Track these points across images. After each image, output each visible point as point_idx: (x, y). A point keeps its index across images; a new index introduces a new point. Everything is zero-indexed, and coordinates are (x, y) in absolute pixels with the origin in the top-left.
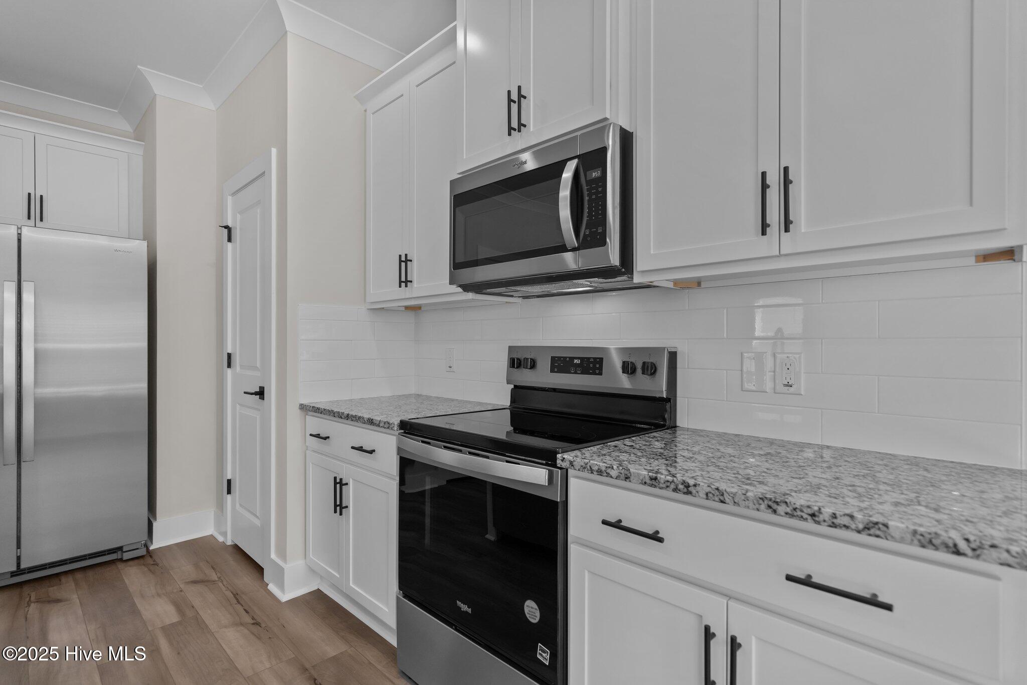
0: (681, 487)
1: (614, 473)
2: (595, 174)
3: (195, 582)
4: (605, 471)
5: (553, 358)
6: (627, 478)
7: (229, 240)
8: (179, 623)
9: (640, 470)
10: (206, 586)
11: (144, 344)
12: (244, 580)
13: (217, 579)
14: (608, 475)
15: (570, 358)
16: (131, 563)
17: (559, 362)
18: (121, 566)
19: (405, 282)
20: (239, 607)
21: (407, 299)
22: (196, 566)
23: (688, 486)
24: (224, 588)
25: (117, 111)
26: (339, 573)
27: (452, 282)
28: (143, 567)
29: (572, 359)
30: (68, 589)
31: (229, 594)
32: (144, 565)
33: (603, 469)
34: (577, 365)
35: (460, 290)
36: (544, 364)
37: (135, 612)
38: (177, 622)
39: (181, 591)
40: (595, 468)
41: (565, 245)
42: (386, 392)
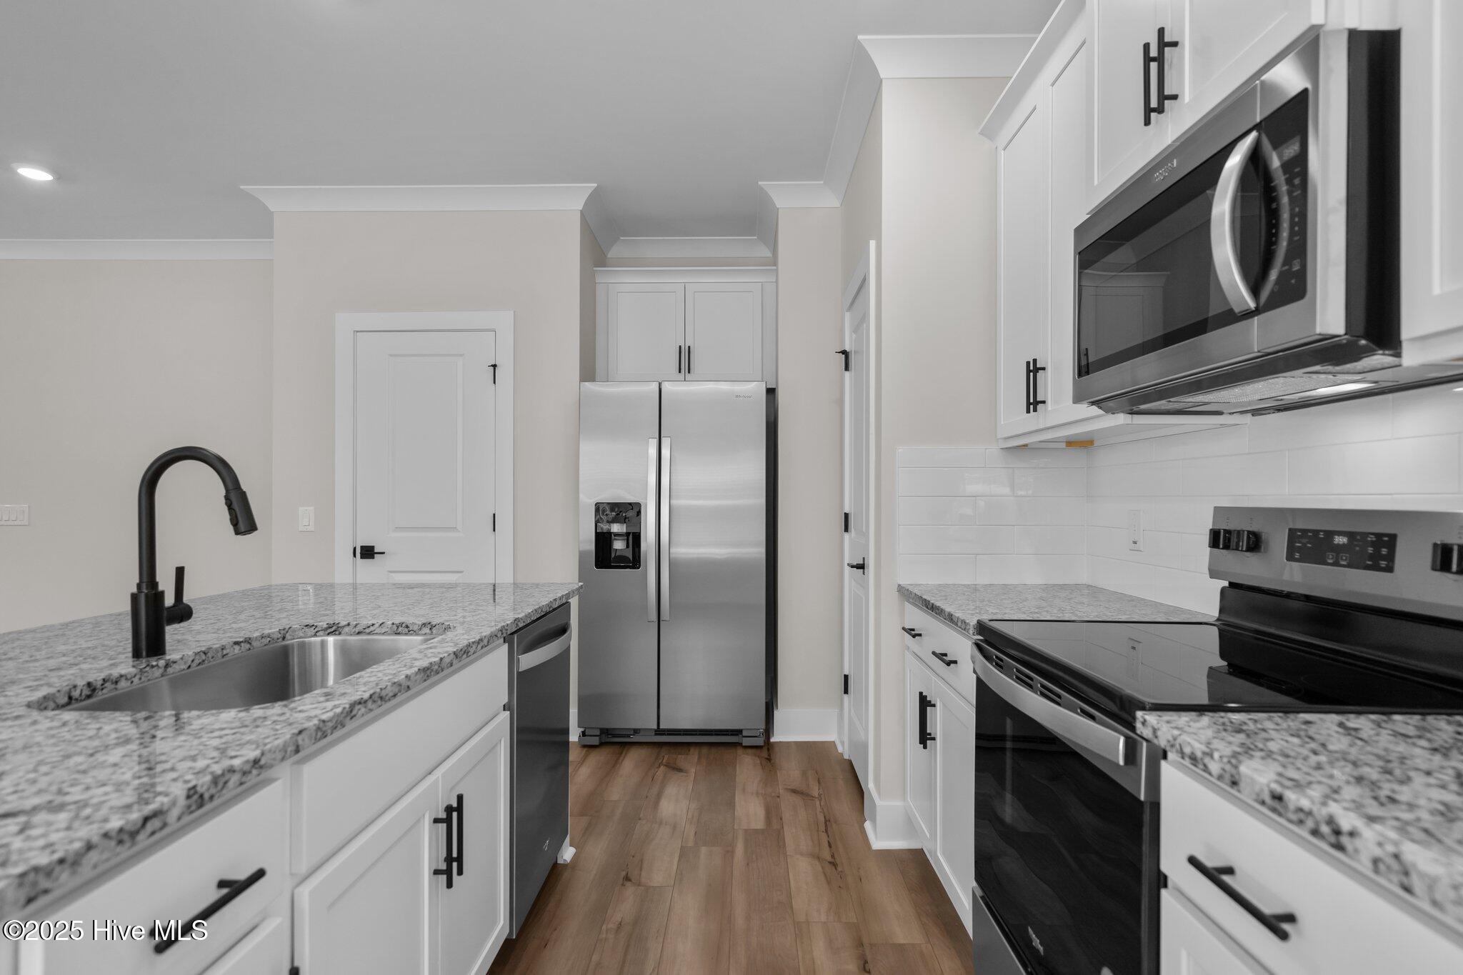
0: (1325, 829)
1: (1215, 767)
2: (1292, 150)
3: (794, 791)
4: (1202, 759)
5: (1292, 532)
6: (1234, 783)
7: (847, 368)
8: (762, 831)
9: (1258, 774)
10: (804, 799)
11: (762, 501)
12: (843, 807)
13: (817, 795)
14: (1206, 769)
15: (1326, 532)
16: (749, 751)
17: (1304, 541)
18: (740, 751)
19: (1033, 403)
20: (824, 836)
21: (1042, 430)
22: (804, 773)
23: (1337, 832)
24: (819, 809)
25: (756, 238)
26: (930, 835)
27: (1078, 399)
28: (757, 758)
29: (1330, 534)
30: (691, 762)
31: (822, 819)
32: (758, 757)
33: (1199, 755)
34: (1340, 548)
35: (1095, 410)
36: (1278, 543)
37: (731, 804)
38: (761, 830)
39: (778, 797)
40: (1187, 750)
41: (1231, 310)
42: (1033, 577)
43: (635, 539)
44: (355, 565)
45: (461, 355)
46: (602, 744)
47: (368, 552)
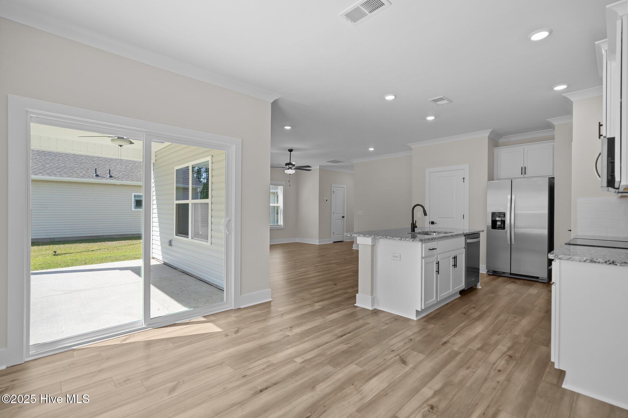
43: (503, 222)
44: (430, 225)
45: (455, 176)
46: (493, 275)
47: (433, 223)
